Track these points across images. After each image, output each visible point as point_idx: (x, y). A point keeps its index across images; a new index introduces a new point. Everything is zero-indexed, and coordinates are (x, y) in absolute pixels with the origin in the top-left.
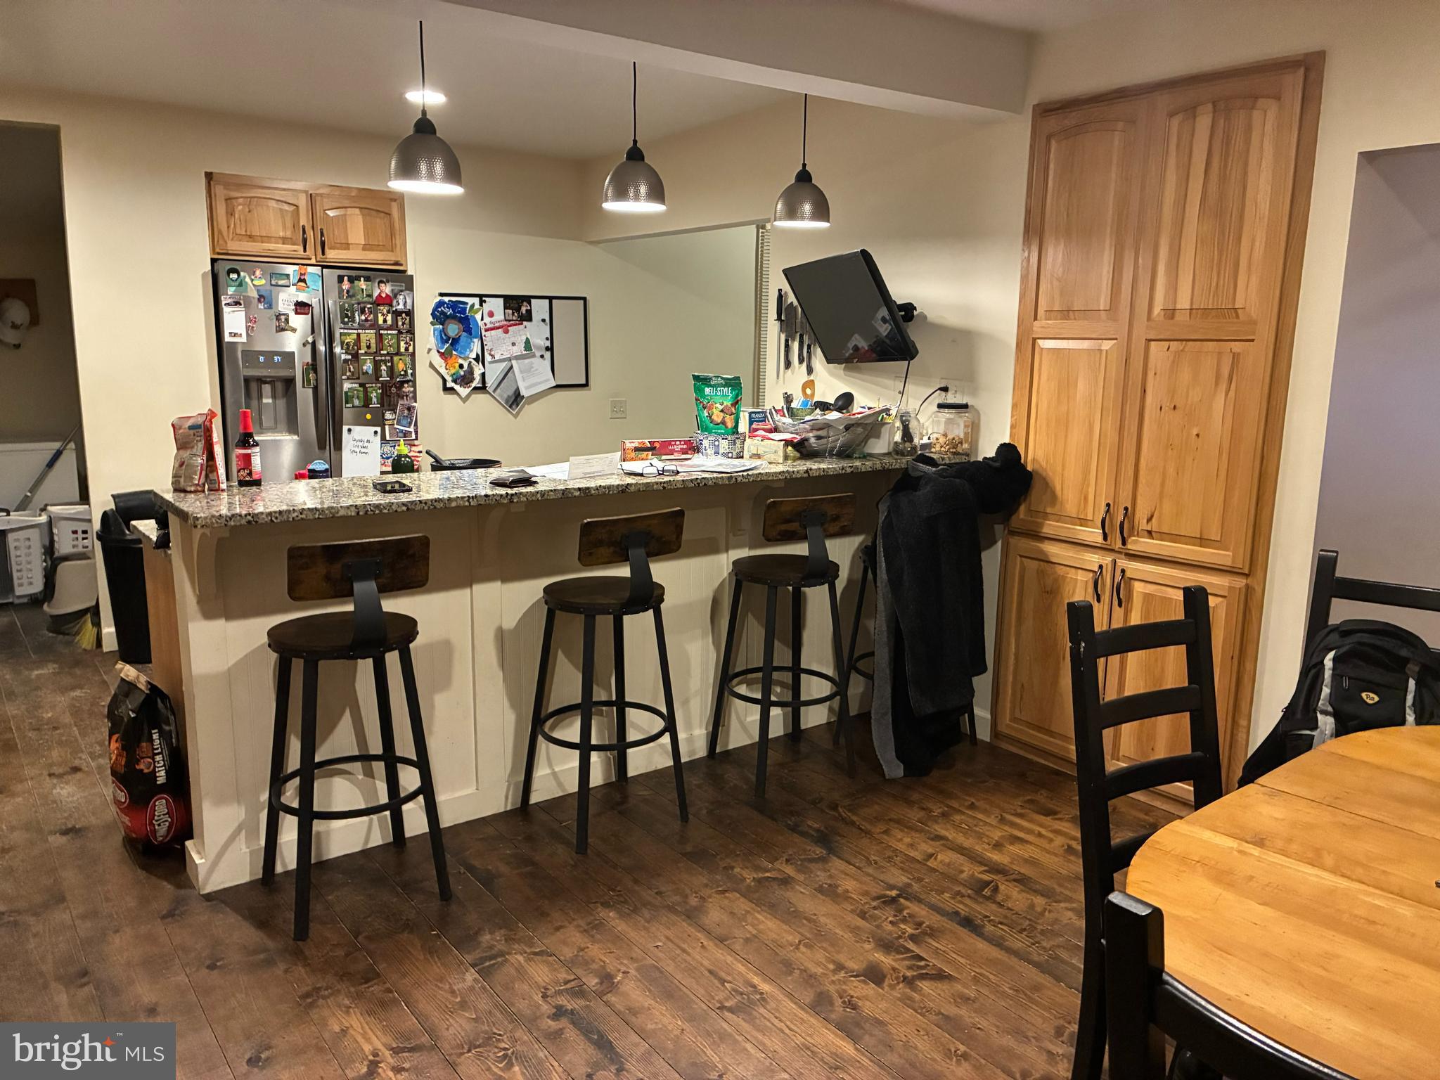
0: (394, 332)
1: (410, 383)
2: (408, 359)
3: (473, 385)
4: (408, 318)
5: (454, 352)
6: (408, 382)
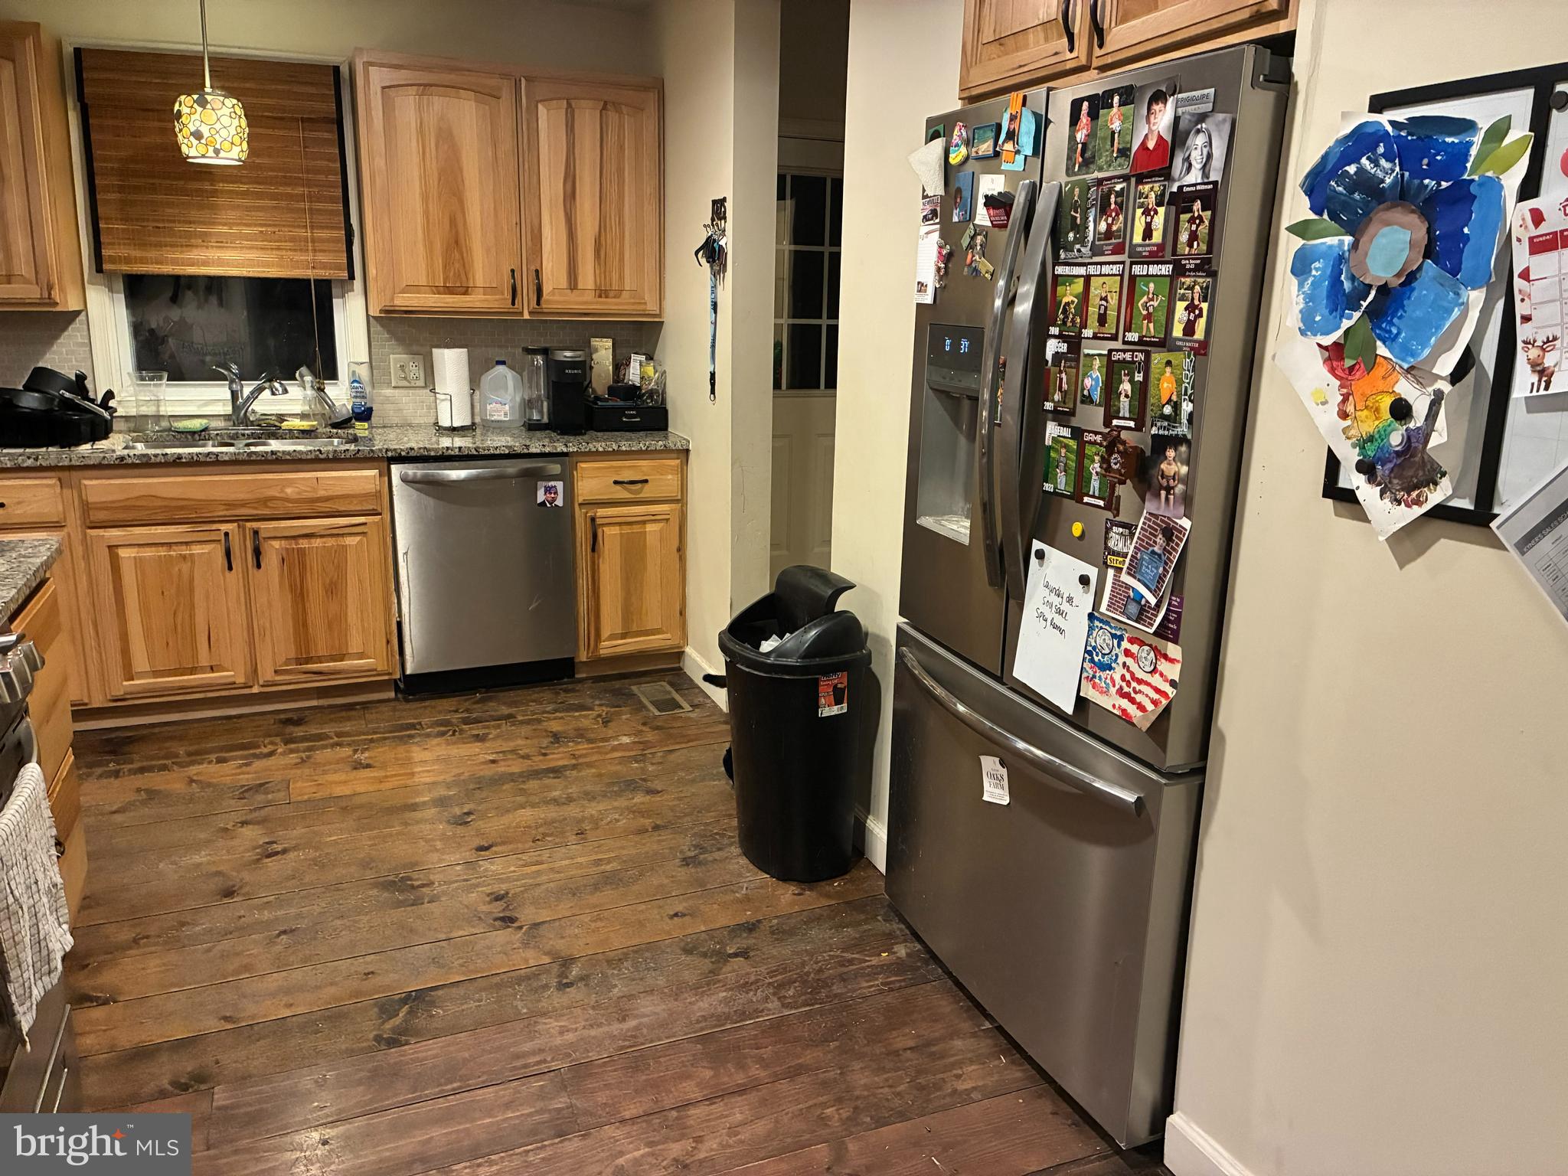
0: (1166, 269)
1: (1183, 449)
2: (1185, 361)
3: (1435, 497)
4: (1207, 215)
5: (1382, 350)
6: (1177, 441)
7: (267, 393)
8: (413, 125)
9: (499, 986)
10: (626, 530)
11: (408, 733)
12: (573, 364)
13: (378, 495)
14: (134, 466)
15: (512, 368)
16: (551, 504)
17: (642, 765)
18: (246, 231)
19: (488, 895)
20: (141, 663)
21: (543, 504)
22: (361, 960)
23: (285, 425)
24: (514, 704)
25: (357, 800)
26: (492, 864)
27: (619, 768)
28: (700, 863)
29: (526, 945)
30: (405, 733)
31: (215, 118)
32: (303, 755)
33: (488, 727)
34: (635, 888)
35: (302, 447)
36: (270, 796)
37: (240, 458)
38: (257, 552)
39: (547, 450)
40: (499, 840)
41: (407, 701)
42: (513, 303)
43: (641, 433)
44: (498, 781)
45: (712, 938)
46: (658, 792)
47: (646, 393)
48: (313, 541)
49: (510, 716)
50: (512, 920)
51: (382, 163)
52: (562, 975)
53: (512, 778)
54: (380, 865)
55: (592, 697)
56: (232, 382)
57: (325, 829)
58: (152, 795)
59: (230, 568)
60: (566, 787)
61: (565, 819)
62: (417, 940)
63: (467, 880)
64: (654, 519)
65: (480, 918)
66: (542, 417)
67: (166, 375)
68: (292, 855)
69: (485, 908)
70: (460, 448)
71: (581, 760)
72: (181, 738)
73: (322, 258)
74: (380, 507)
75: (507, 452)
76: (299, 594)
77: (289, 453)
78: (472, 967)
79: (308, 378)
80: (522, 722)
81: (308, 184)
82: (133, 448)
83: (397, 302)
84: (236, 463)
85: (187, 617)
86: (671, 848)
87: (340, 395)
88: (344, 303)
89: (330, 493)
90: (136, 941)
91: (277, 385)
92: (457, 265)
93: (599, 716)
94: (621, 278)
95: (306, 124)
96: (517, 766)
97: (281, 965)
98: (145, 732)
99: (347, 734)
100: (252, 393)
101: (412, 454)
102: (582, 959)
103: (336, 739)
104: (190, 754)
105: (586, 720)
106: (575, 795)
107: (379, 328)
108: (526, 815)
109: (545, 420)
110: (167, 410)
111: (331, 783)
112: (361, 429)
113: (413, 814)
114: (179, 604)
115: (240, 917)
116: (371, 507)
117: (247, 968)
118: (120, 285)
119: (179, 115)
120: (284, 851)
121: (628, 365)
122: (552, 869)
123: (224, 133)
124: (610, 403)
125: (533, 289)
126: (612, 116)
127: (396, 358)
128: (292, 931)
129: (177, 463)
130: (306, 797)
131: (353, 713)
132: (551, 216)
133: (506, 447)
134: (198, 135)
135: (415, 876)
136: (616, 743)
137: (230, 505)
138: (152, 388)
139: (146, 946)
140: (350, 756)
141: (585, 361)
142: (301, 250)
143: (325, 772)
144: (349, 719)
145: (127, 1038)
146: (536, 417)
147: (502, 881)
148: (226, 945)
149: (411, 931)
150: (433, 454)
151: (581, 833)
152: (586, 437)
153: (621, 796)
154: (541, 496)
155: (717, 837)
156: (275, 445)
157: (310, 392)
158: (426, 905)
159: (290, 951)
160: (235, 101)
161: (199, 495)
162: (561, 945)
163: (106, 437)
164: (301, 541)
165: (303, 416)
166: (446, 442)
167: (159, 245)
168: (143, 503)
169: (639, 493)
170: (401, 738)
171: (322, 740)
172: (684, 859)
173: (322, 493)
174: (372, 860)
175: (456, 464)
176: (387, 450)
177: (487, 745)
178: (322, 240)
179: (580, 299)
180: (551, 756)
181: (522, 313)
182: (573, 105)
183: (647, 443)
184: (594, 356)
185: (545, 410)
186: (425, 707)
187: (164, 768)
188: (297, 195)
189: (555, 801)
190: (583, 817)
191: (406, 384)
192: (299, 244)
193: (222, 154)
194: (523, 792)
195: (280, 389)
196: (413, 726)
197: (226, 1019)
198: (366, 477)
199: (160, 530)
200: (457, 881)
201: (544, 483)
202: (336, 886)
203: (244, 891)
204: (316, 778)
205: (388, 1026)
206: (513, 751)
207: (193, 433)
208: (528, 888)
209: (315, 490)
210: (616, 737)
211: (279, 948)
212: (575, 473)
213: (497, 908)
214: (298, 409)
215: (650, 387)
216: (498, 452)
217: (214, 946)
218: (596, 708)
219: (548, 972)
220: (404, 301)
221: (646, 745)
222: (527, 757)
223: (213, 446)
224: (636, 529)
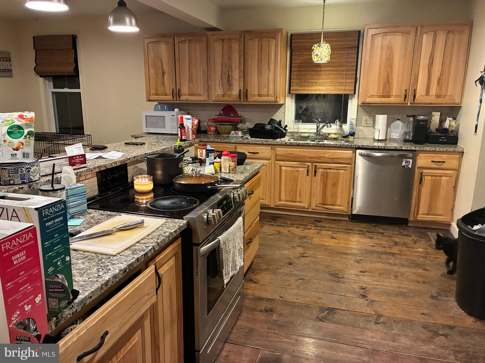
7: (326, 127)
8: (380, 45)
9: (356, 315)
10: (434, 178)
11: (349, 231)
12: (423, 121)
13: (351, 159)
14: (288, 145)
15: (402, 121)
16: (407, 166)
17: (424, 260)
18: (328, 81)
19: (360, 287)
20: (283, 198)
21: (404, 166)
22: (319, 293)
23: (330, 136)
24: (385, 229)
25: (330, 248)
26: (364, 277)
27: (416, 258)
28: (437, 299)
29: (368, 306)
30: (348, 231)
31: (322, 50)
32: (319, 231)
33: (374, 235)
34: (411, 300)
35: (332, 143)
36: (307, 240)
37: (315, 145)
38: (315, 172)
39: (408, 149)
40: (368, 271)
41: (352, 222)
42: (405, 100)
43: (446, 145)
44: (373, 252)
45: (435, 326)
46: (428, 270)
47: (450, 131)
48: (331, 170)
49: (382, 233)
50: (366, 297)
51: (368, 59)
52: (377, 319)
53: (378, 252)
54: (331, 268)
55: (412, 233)
56: (318, 123)
57: (319, 253)
58: (279, 232)
59: (308, 175)
60: (395, 260)
61: (392, 270)
62: (335, 293)
63: (355, 280)
64: (446, 175)
65: (356, 293)
66: (410, 138)
67: (301, 121)
68: (308, 258)
69: (357, 290)
70: (379, 146)
71: (402, 253)
72: (289, 219)
73: (348, 88)
74: (352, 162)
75: (394, 148)
76: (325, 185)
77: (328, 144)
78: (349, 307)
79: (338, 123)
80: (386, 236)
81: (346, 66)
82: (290, 140)
83: (367, 100)
84: (313, 146)
85: (295, 187)
86: (428, 291)
87: (346, 128)
88: (352, 101)
89: (337, 157)
90: (266, 270)
91: (329, 125)
92: (387, 88)
93: (413, 240)
94: (447, 91)
95: (348, 49)
96: (380, 249)
97: (298, 288)
98: (282, 216)
99: (332, 228)
100: (322, 127)
101: (363, 147)
102: (385, 317)
103: (328, 229)
104: (290, 224)
105: (408, 240)
106: (397, 263)
107: (361, 108)
108: (379, 265)
109: (411, 139)
110: (300, 131)
111: (324, 241)
112: (351, 138)
113: (345, 256)
114: (294, 184)
115: (291, 271)
116: (349, 162)
117: (289, 285)
118: (294, 97)
119: (313, 50)
120: (307, 257)
121: (445, 121)
122: (383, 285)
123: (324, 54)
124: (436, 134)
125: (413, 95)
126: (451, 36)
127: (365, 117)
128: (303, 279)
129: (299, 145)
130: (316, 243)
131: (335, 222)
132: (423, 71)
133: (394, 147)
134: (317, 55)
135: (340, 274)
136: (417, 250)
137: (310, 158)
138: (298, 125)
139: (268, 271)
140: (331, 234)
141: (428, 120)
142: (341, 86)
143: (323, 237)
144: (334, 223)
145: (258, 293)
146: (407, 138)
147: (365, 283)
148: (286, 277)
149: (334, 290)
150: (370, 147)
151: (396, 276)
152: (423, 145)
153: (414, 268)
154: (404, 164)
155: (447, 292)
156: (326, 142)
157: (338, 127)
158: (341, 284)
159: (301, 285)
160: (328, 44)
161: (303, 154)
162: (379, 310)
163: (284, 137)
164: (327, 170)
165: (335, 134)
166: (376, 144)
167: (305, 86)
168: (289, 155)
169: (441, 166)
170: (347, 232)
171: (325, 228)
172: (432, 296)
173: (335, 157)
174: (329, 266)
175: (377, 151)
176: (356, 145)
177: (373, 240)
178: (348, 83)
179: (429, 99)
180: (393, 249)
181: (407, 104)
182: (436, 33)
183: (447, 149)
184: (432, 118)
185: (411, 135)
186: (356, 225)
187: (284, 226)
188: (343, 70)
189: (390, 264)
190: (398, 271)
191: (366, 125)
192: (341, 84)
193: (323, 60)
194: (380, 258)
195: (329, 126)
196: (351, 230)
197: (281, 297)
198: (348, 153)
199: (292, 163)
200: (352, 279)
201: (406, 160)
202: (317, 270)
203: (294, 264)
204: (320, 238)
205: (321, 315)
206: (380, 244)
207: (305, 137)
208: (374, 288)
209: (333, 156)
210: (417, 248)
211: (298, 283)
212: (417, 157)
213: (362, 292)
214: (334, 132)
215: (452, 129)
216: (391, 148)
217: (283, 277)
218: (413, 237)
219: (373, 317)
220: (368, 100)
221: (428, 253)
222: (384, 247)
223: (310, 141)
224: (438, 178)
